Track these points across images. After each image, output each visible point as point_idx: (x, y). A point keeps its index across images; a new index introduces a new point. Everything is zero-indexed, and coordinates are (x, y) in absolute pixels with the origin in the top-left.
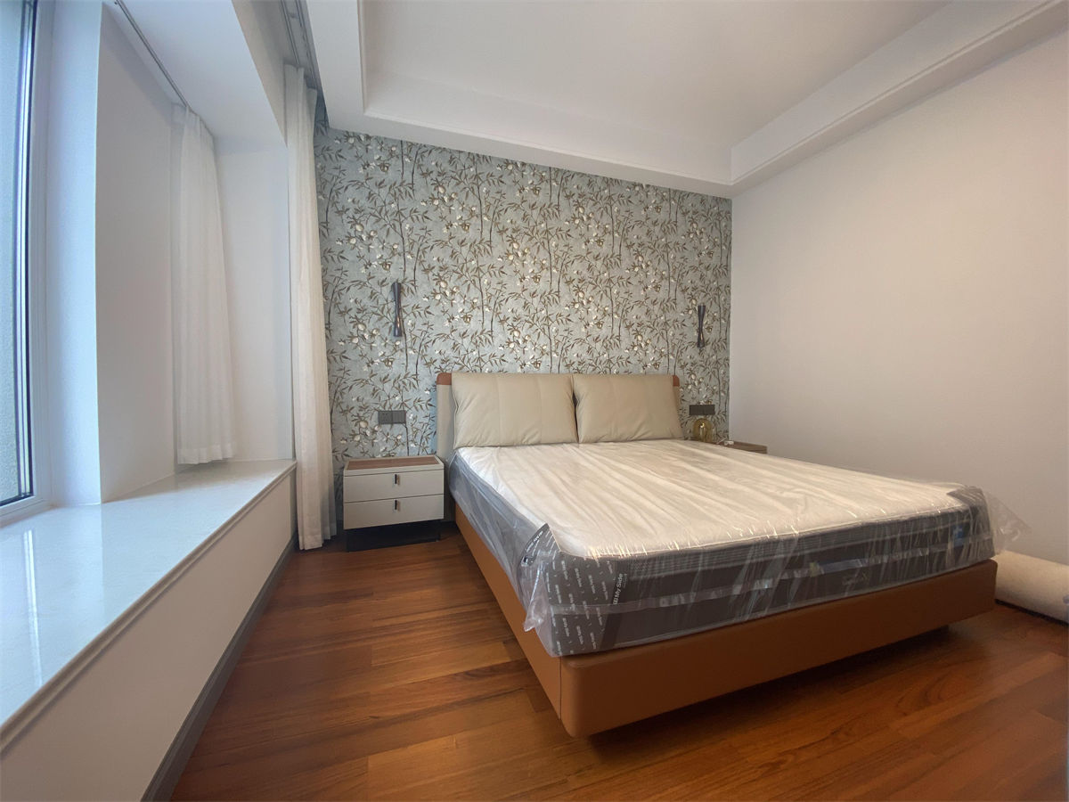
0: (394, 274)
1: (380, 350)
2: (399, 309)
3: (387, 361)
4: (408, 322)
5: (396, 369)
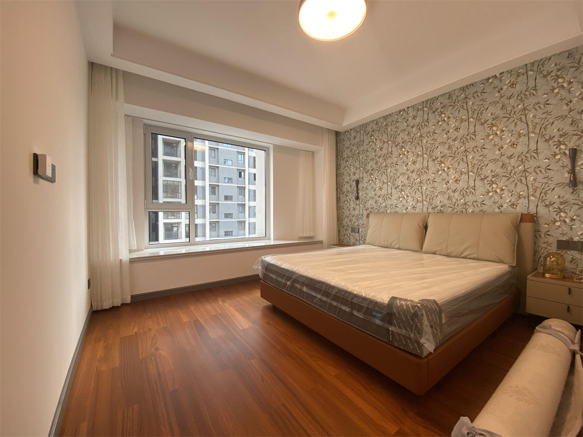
0: (357, 177)
1: (352, 205)
2: (358, 189)
3: (354, 209)
4: (360, 194)
5: (357, 212)
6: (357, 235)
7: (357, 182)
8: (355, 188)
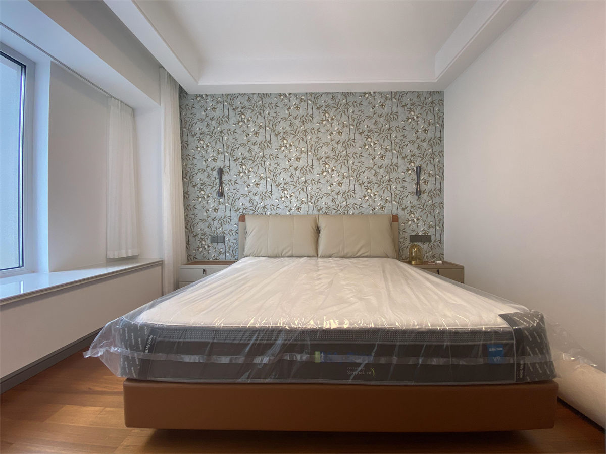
0: (219, 164)
1: (212, 204)
2: (221, 182)
3: (216, 210)
4: (226, 189)
5: (220, 214)
6: (221, 245)
7: (221, 172)
8: (218, 181)
